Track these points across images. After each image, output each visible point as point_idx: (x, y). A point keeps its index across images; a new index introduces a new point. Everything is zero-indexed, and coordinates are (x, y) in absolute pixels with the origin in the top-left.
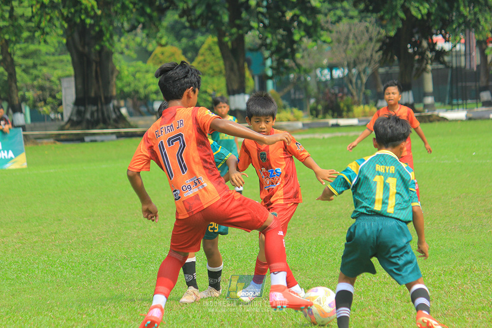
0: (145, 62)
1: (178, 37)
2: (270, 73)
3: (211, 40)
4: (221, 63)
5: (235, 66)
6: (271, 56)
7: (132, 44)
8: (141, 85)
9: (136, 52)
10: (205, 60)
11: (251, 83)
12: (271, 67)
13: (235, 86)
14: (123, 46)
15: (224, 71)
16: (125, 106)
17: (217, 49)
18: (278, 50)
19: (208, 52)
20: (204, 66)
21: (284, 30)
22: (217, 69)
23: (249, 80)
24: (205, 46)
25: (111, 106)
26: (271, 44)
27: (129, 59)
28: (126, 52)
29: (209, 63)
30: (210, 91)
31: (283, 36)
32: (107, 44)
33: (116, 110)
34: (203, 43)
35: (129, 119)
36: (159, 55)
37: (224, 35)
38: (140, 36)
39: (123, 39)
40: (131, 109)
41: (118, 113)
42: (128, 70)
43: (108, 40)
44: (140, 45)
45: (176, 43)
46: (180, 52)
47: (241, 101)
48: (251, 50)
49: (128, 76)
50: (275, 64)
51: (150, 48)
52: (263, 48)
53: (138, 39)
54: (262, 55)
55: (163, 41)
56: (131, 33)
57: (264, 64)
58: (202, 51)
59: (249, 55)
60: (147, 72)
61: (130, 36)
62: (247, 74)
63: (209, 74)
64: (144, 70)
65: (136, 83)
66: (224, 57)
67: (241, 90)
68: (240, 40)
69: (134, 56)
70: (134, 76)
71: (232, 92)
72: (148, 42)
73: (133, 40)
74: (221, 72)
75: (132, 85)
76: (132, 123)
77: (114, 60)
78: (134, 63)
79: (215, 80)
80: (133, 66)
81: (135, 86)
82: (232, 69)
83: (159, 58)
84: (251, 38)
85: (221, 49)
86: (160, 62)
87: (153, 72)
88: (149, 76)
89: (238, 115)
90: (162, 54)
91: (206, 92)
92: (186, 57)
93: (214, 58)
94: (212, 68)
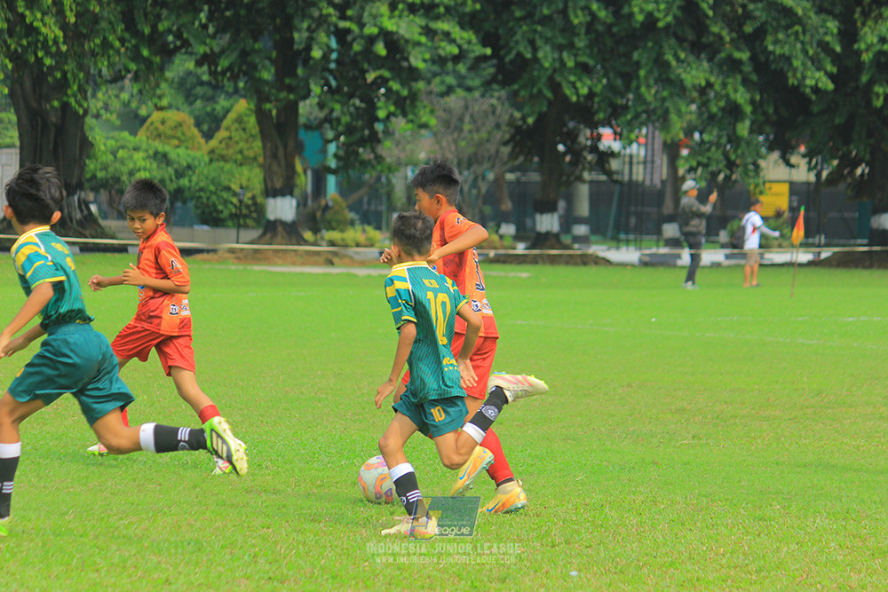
0: (134, 133)
1: (189, 98)
2: (333, 164)
3: (242, 106)
4: (258, 144)
5: (281, 152)
6: (337, 138)
7: (115, 104)
8: (125, 170)
9: (120, 116)
10: (230, 138)
11: (305, 181)
12: (336, 156)
13: (278, 184)
14: (100, 104)
15: (261, 159)
16: (95, 201)
17: (252, 120)
18: (350, 130)
19: (236, 125)
20: (228, 146)
21: (361, 101)
22: (251, 154)
23: (299, 176)
24: (232, 116)
25: (76, 198)
26: (338, 120)
27: (110, 126)
28: (105, 115)
29: (237, 143)
30: (235, 187)
31: (357, 108)
32: (72, 100)
33: (83, 207)
34: (227, 111)
35: (103, 223)
36: (158, 124)
37: (268, 100)
38: (129, 89)
39: (100, 95)
40: (105, 207)
41: (86, 212)
42: (105, 145)
43: (74, 95)
44: (126, 105)
45: (186, 108)
46: (191, 121)
47: (283, 209)
48: (308, 127)
49: (104, 153)
50: (341, 153)
51: (143, 112)
52: (327, 126)
53: (125, 96)
54: (322, 135)
55: (164, 102)
56: (113, 85)
57: (324, 152)
58: (225, 123)
59: (302, 135)
60: (136, 149)
61: (113, 91)
62: (299, 168)
63: (236, 161)
64: (131, 146)
65: (118, 165)
66: (264, 135)
67: (287, 190)
68: (291, 110)
69: (118, 123)
70: (114, 153)
71: (272, 192)
72: (141, 102)
73: (117, 96)
74: (255, 159)
75: (111, 169)
76: (107, 230)
77: (86, 128)
78: (116, 134)
79: (245, 170)
80: (113, 138)
81: (116, 170)
82: (275, 156)
83: (157, 129)
85: (259, 122)
86: (159, 136)
87: (147, 151)
88: (139, 156)
89: (280, 229)
90: (163, 122)
91: (228, 189)
92: (201, 131)
93: (244, 136)
94: (241, 152)
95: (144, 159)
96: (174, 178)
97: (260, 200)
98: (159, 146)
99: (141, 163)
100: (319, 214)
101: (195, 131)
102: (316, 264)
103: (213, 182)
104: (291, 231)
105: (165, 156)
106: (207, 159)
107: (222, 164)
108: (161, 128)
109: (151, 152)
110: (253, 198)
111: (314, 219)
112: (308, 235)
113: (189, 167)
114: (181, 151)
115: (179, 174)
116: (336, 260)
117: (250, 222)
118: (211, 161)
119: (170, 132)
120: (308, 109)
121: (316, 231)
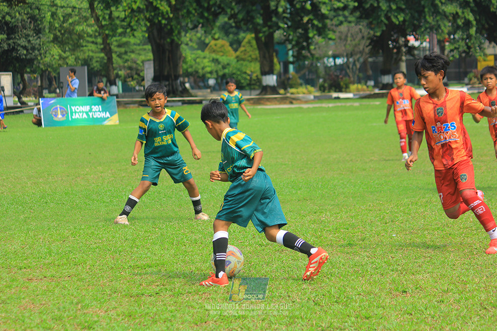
0: (203, 51)
1: (227, 33)
2: (291, 59)
3: (250, 36)
4: (257, 52)
5: (267, 55)
6: (292, 48)
7: (194, 38)
8: (200, 67)
9: (197, 44)
10: (245, 50)
11: (278, 67)
12: (293, 56)
13: (267, 69)
14: (188, 39)
15: (259, 59)
16: (188, 82)
17: (254, 43)
18: (298, 43)
19: (248, 45)
20: (245, 54)
21: (302, 30)
22: (253, 56)
23: (276, 65)
24: (246, 40)
25: (179, 81)
26: (292, 40)
27: (192, 49)
28: (190, 44)
29: (248, 52)
30: (249, 72)
31: (300, 34)
32: (175, 38)
33: (182, 85)
34: (244, 38)
35: (191, 91)
36: (213, 46)
37: (260, 32)
38: (200, 33)
39: (188, 35)
40: (193, 84)
41: (183, 87)
42: (191, 57)
43: (176, 36)
44: (200, 39)
45: (225, 38)
46: (228, 44)
47: (271, 80)
48: (279, 43)
49: (191, 61)
50: (295, 54)
51: (207, 41)
52: (287, 42)
53: (199, 35)
54: (286, 47)
55: (216, 36)
56: (193, 31)
57: (287, 54)
58: (243, 43)
59: (277, 47)
60: (205, 58)
61: (193, 33)
62: (275, 60)
63: (248, 61)
64: (202, 56)
65: (197, 65)
66: (259, 48)
67: (271, 72)
68: (270, 36)
69: (196, 46)
70: (195, 60)
71: (264, 73)
72: (206, 37)
73: (195, 35)
74: (256, 59)
75: (194, 67)
76: (193, 94)
77: (181, 49)
78: (195, 52)
79: (253, 64)
80: (194, 54)
81: (196, 67)
82: (264, 57)
83: (213, 48)
84: (278, 35)
85: (257, 43)
86: (214, 51)
87: (209, 58)
88: (206, 61)
89: (269, 89)
90: (216, 45)
91: (245, 73)
92: (232, 48)
93: (252, 49)
94: (250, 56)
95: (208, 62)
96: (222, 69)
97: (260, 76)
98: (214, 56)
99: (207, 64)
100: (286, 82)
101: (230, 48)
102: (285, 103)
103: (239, 70)
104: (273, 90)
105: (217, 60)
106: (236, 60)
107: (242, 62)
108: (215, 48)
109: (211, 59)
110: (257, 76)
111: (285, 83)
112: (282, 91)
113: (228, 64)
114: (224, 58)
115: (224, 68)
116: (294, 102)
117: (257, 87)
118: (238, 61)
119: (219, 50)
120: (279, 36)
121: (285, 89)
